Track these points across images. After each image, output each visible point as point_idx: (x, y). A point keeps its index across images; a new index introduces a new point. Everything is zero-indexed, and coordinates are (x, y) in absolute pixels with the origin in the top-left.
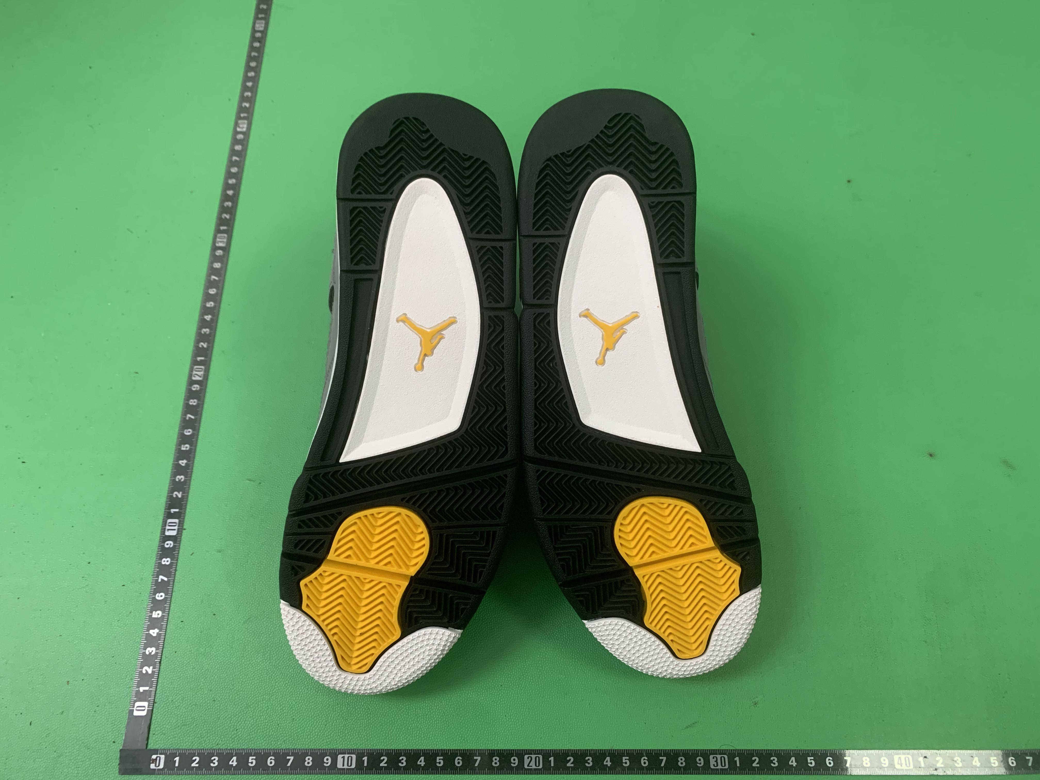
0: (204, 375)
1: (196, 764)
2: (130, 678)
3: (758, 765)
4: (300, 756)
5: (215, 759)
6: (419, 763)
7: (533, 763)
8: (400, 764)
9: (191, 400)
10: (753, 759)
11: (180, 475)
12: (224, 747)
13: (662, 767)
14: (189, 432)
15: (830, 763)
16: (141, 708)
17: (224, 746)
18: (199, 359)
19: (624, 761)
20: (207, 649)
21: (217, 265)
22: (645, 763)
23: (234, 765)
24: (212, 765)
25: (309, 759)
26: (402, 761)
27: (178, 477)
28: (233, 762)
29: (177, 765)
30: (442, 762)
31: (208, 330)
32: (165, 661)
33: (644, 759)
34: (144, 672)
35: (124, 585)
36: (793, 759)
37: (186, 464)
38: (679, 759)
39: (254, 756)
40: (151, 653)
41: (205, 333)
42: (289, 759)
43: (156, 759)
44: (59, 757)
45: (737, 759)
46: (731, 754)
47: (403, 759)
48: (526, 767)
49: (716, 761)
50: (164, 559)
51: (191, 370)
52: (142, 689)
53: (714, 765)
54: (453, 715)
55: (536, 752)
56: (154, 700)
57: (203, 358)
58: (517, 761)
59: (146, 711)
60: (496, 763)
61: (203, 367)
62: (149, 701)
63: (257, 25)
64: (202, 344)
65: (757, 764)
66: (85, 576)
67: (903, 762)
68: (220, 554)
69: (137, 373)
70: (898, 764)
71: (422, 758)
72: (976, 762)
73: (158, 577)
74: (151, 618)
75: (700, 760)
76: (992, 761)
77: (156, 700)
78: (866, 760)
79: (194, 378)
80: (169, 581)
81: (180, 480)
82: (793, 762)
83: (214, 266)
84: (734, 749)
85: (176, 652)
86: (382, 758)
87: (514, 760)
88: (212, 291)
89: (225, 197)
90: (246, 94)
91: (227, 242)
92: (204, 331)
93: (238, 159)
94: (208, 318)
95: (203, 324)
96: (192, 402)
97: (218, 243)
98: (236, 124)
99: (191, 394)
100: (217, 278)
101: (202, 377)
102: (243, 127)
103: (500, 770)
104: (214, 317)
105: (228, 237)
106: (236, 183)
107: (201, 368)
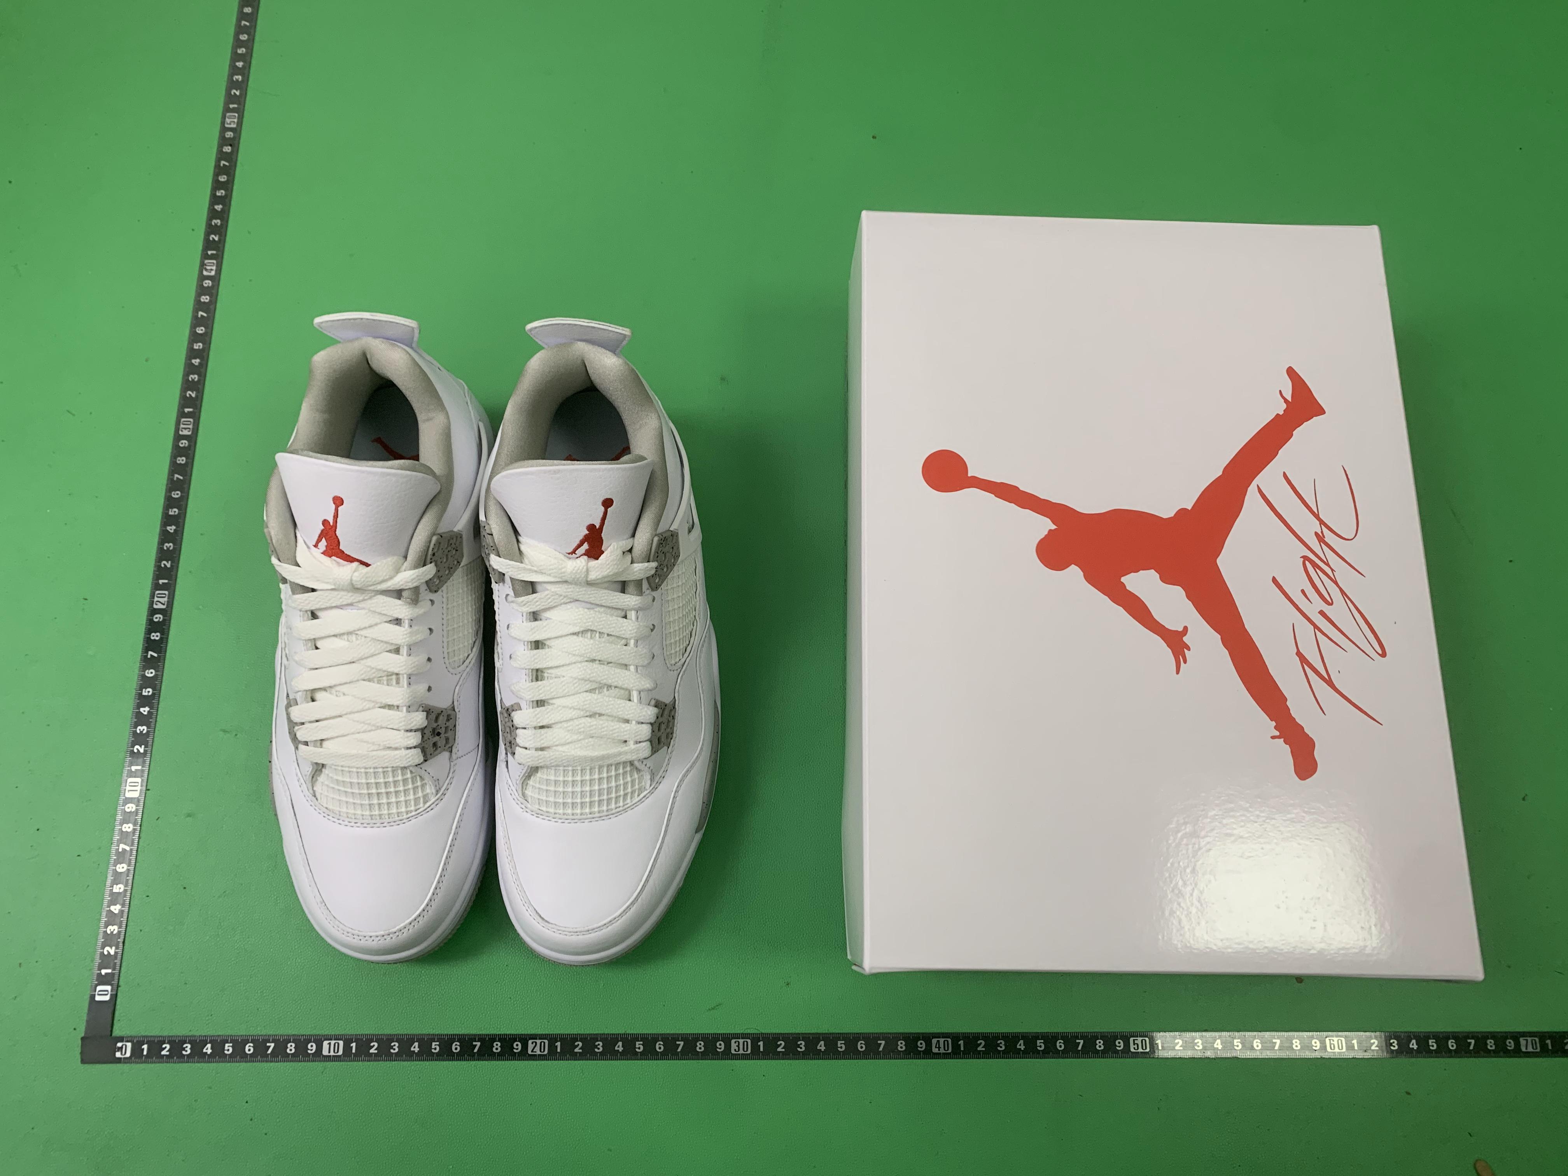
0: (168, 602)
1: (167, 1051)
2: (91, 959)
3: (783, 1050)
4: (281, 1043)
5: (187, 1047)
6: (412, 1049)
7: (537, 1049)
8: (392, 1051)
9: (153, 634)
10: (779, 1043)
11: (142, 726)
12: (197, 1034)
13: (679, 1052)
14: (152, 673)
15: (862, 1047)
16: (103, 993)
17: (197, 1032)
18: (161, 582)
19: (637, 1046)
20: (177, 927)
21: (181, 460)
23: (209, 1053)
24: (184, 1052)
25: (291, 1046)
26: (394, 1047)
27: (139, 727)
28: (207, 1049)
29: (145, 1053)
30: (438, 1048)
31: (171, 544)
32: (129, 940)
33: (660, 1044)
34: (106, 953)
35: (79, 856)
36: (822, 1042)
37: (149, 712)
38: (698, 1044)
39: (230, 1043)
40: (113, 932)
41: (168, 549)
42: (270, 1046)
43: (122, 1047)
45: (761, 1043)
46: (755, 1038)
47: (395, 1045)
49: (738, 1046)
50: (125, 825)
51: (152, 596)
52: (104, 972)
53: (735, 1050)
55: (542, 1037)
56: (118, 983)
57: (166, 581)
58: (520, 1047)
59: (109, 995)
60: (497, 1049)
61: (166, 592)
62: (111, 985)
63: (228, 120)
64: (165, 562)
65: (783, 1048)
66: (35, 845)
67: (942, 1045)
68: (191, 818)
69: (86, 599)
70: (936, 1047)
71: (416, 1044)
73: (119, 846)
74: (112, 893)
75: (720, 1044)
77: (120, 983)
78: (900, 1043)
79: (155, 606)
80: (131, 850)
81: (141, 732)
82: (822, 1046)
83: (178, 462)
84: (758, 1032)
86: (372, 1044)
87: (517, 1045)
88: (176, 495)
89: (189, 369)
90: (214, 222)
91: (193, 429)
92: (167, 546)
93: (205, 315)
94: (171, 529)
95: (165, 537)
96: (153, 636)
97: (182, 431)
98: (202, 266)
99: (152, 626)
100: (181, 478)
101: (166, 603)
102: (212, 270)
103: (500, 1056)
104: (178, 529)
105: (194, 421)
106: (204, 348)
107: (165, 594)
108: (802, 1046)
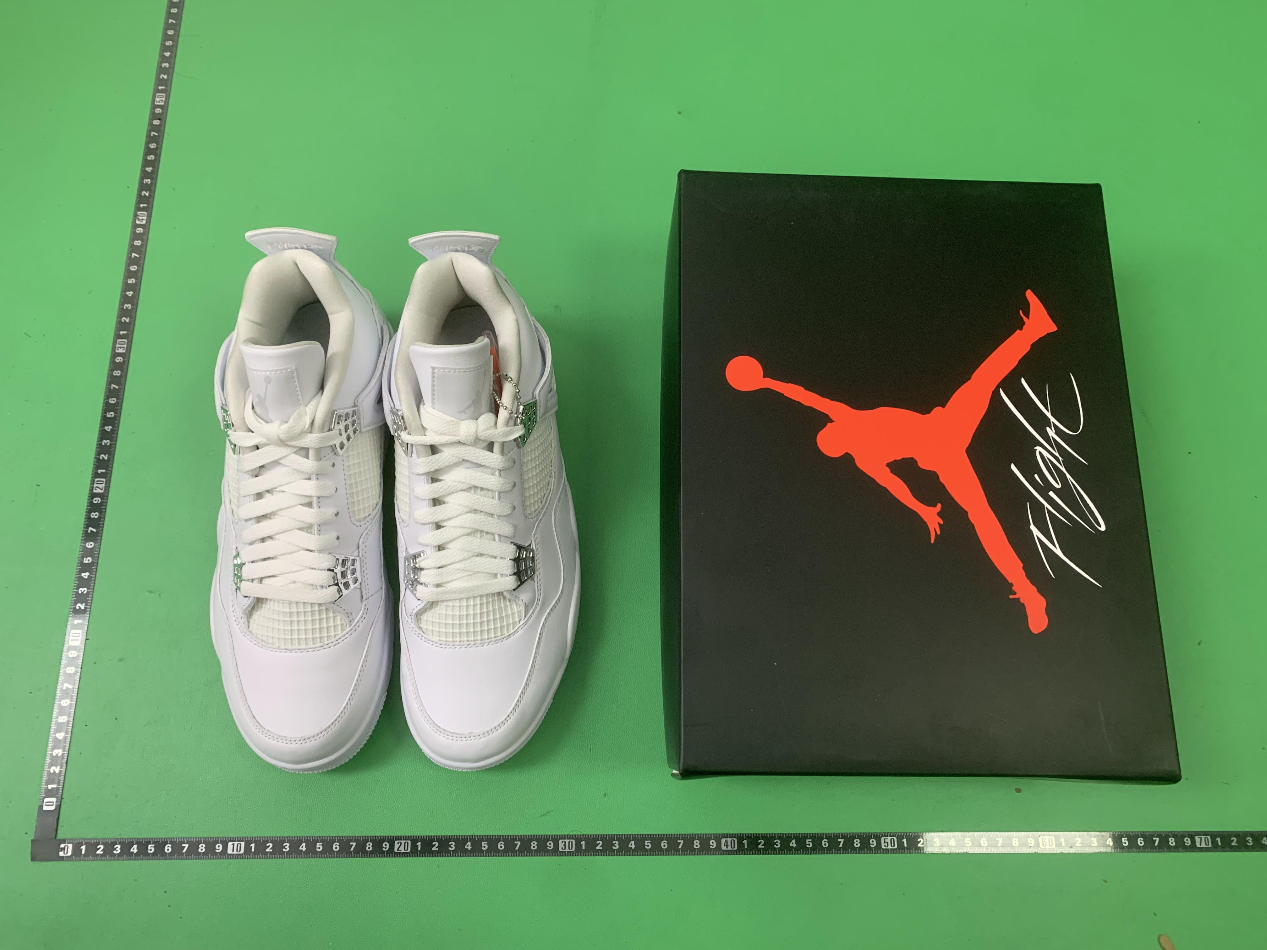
0: (105, 488)
1: (101, 851)
2: (39, 776)
4: (194, 845)
5: (117, 847)
6: (300, 848)
8: (284, 850)
9: (93, 513)
10: (597, 842)
11: (83, 588)
12: (126, 837)
13: (517, 850)
14: (91, 545)
15: (664, 846)
16: (50, 804)
17: (126, 835)
18: (100, 471)
19: (483, 845)
20: (111, 750)
21: (117, 373)
22: (501, 847)
23: (135, 852)
24: (115, 852)
25: (202, 846)
26: (286, 847)
28: (134, 849)
29: (83, 853)
30: (321, 847)
31: (108, 441)
32: (71, 761)
33: (501, 844)
34: (52, 772)
35: (30, 693)
36: (633, 842)
37: (88, 576)
38: (532, 843)
40: (58, 754)
42: (185, 847)
43: (64, 848)
45: (583, 843)
46: (579, 839)
47: (286, 845)
49: (565, 845)
50: (68, 668)
51: (93, 483)
52: (50, 787)
53: (562, 848)
54: (334, 807)
55: (406, 838)
57: (104, 471)
58: (388, 846)
59: (54, 805)
60: (369, 848)
61: (104, 480)
62: (57, 797)
63: (157, 99)
64: (103, 455)
65: (600, 847)
67: (728, 844)
68: (122, 662)
69: (38, 485)
71: (304, 844)
73: (63, 685)
74: (58, 722)
77: (63, 795)
78: (696, 842)
79: (95, 491)
80: (74, 688)
81: (82, 593)
82: (632, 845)
83: (114, 374)
84: (580, 834)
86: (268, 845)
87: (386, 845)
88: (112, 401)
89: (125, 299)
90: (145, 181)
91: (127, 348)
92: (104, 443)
93: (137, 256)
94: (108, 428)
95: (103, 435)
96: (93, 515)
97: (118, 349)
98: (136, 216)
99: (92, 507)
100: (117, 387)
101: (103, 489)
102: (143, 219)
103: (372, 854)
104: (114, 428)
105: (128, 341)
106: (136, 282)
107: (103, 481)
108: (616, 845)
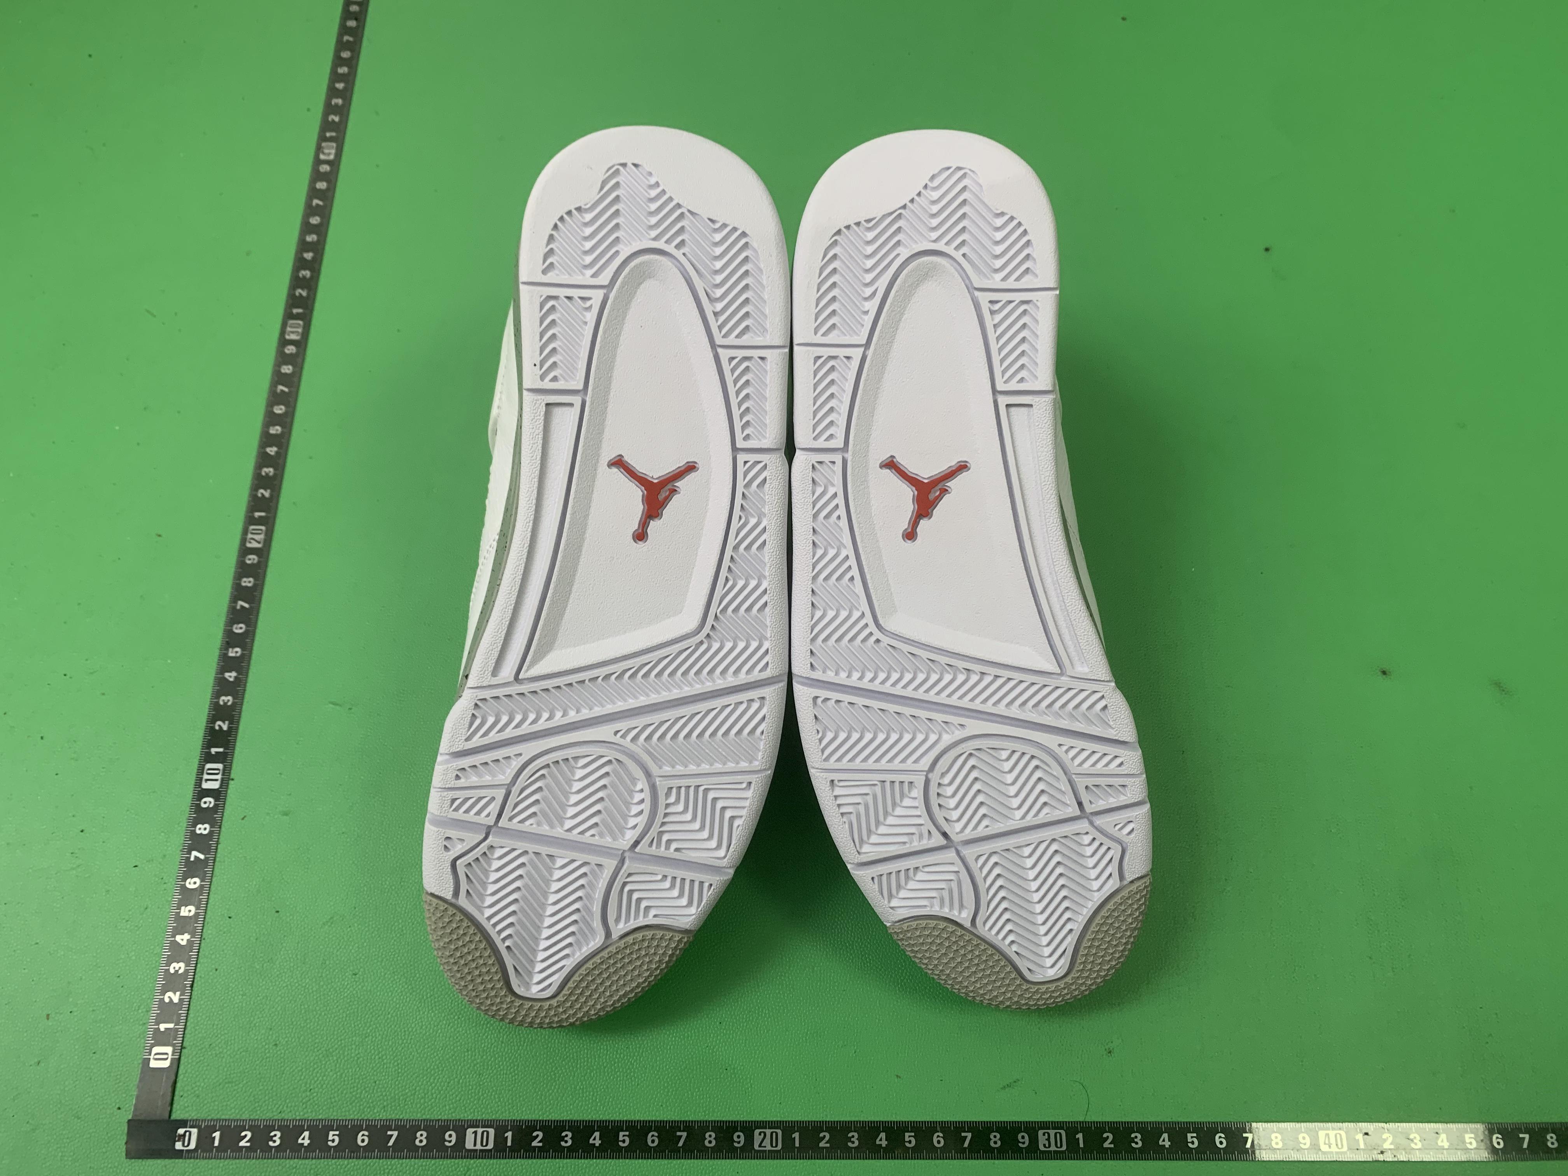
0: (265, 540)
1: (247, 1142)
2: (144, 1010)
3: (1112, 1146)
4: (407, 1130)
5: (275, 1135)
6: (591, 1141)
7: (767, 1142)
8: (563, 1144)
9: (245, 579)
10: (1105, 1135)
11: (226, 695)
12: (290, 1117)
13: (965, 1148)
14: (241, 628)
15: (1221, 1143)
16: (161, 1057)
17: (290, 1114)
18: (257, 514)
19: (907, 1139)
20: (265, 965)
21: (287, 369)
22: (939, 1142)
23: (306, 1144)
24: (271, 1143)
25: (421, 1135)
26: (566, 1139)
27: (223, 698)
28: (303, 1139)
29: (216, 1143)
30: (627, 1140)
31: (271, 470)
32: (199, 983)
33: (938, 1136)
34: (167, 1000)
35: (136, 866)
36: (1165, 1136)
37: (236, 677)
38: (992, 1137)
39: (336, 1130)
41: (267, 474)
42: (392, 1136)
43: (184, 1135)
44: (34, 1130)
45: (1080, 1136)
46: (1071, 1129)
47: (567, 1136)
48: (756, 1147)
49: (1048, 1139)
50: (199, 826)
51: (245, 532)
52: (162, 1027)
53: (1044, 1145)
54: (646, 1069)
55: (773, 1125)
56: (182, 1043)
57: (263, 514)
58: (742, 1139)
59: (169, 1060)
60: (710, 1142)
61: (263, 528)
62: (173, 1046)
64: (262, 491)
65: (1110, 1143)
66: (76, 851)
67: (1333, 1141)
68: (287, 818)
69: (158, 535)
70: (1325, 1144)
71: (597, 1134)
72: (1442, 1141)
73: (190, 854)
74: (178, 918)
75: (1023, 1137)
76: (1468, 1140)
77: (184, 1043)
78: (1276, 1138)
79: (248, 545)
80: (207, 859)
81: (225, 704)
82: (1165, 1141)
83: (283, 371)
84: (1076, 1120)
85: (216, 970)
86: (535, 1134)
87: (739, 1137)
88: (279, 410)
89: (300, 263)
90: (334, 101)
91: (303, 333)
92: (265, 472)
93: (321, 203)
94: (272, 451)
95: (263, 460)
96: (245, 582)
97: (289, 335)
98: (319, 149)
99: (243, 570)
100: (286, 390)
101: (262, 543)
102: (329, 154)
103: (715, 1153)
104: (281, 451)
105: (305, 324)
106: (318, 241)
107: (261, 530)
108: (1138, 1140)
